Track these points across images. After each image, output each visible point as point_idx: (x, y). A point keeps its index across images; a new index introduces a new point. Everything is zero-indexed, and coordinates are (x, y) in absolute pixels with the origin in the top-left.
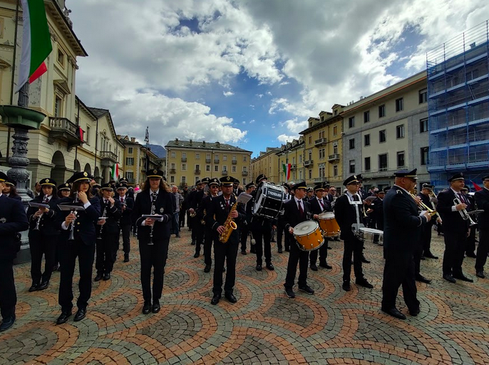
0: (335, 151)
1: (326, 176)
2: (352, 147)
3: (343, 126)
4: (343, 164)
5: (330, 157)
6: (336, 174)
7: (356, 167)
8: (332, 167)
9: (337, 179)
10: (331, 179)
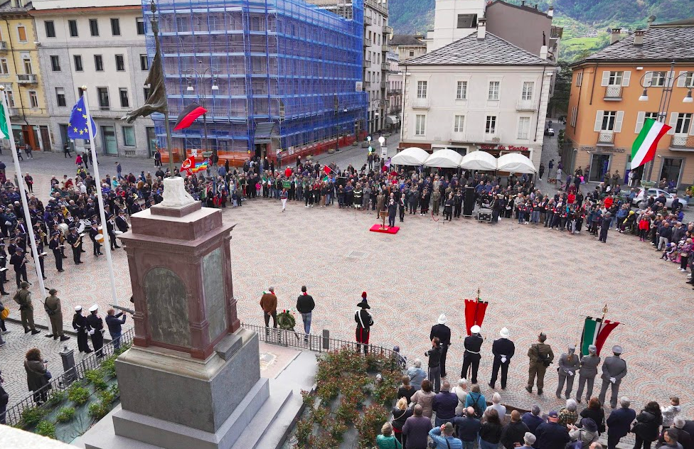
0: (28, 67)
1: (17, 104)
2: (56, 67)
3: (35, 29)
4: (45, 90)
5: (20, 77)
6: (34, 103)
7: (67, 98)
8: (26, 93)
9: (39, 112)
10: (27, 112)
